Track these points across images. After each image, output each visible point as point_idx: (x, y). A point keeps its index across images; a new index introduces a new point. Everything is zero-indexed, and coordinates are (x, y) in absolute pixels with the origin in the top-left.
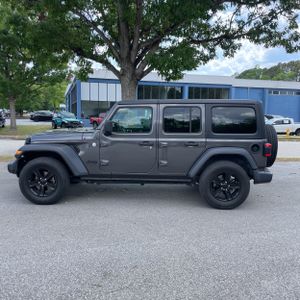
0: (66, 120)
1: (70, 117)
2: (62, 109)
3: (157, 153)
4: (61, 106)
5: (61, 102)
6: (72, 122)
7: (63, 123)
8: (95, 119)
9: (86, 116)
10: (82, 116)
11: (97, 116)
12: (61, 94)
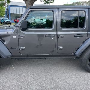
0: (5, 21)
1: (7, 20)
2: (4, 17)
3: (57, 42)
4: (4, 16)
5: (4, 14)
6: (7, 21)
7: (4, 22)
8: (16, 20)
9: (12, 19)
10: (11, 19)
11: (17, 19)
12: (4, 12)
